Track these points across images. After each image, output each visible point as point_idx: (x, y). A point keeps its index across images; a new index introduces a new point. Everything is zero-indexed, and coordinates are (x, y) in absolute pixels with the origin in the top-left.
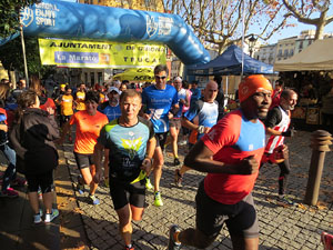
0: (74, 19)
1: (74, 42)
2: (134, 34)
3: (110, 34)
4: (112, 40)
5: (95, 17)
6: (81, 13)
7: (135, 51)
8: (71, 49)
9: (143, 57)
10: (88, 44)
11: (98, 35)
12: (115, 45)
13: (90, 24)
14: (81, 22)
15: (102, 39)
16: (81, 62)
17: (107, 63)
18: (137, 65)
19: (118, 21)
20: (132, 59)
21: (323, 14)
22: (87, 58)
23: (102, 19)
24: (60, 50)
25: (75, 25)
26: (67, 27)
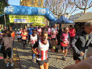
0: (19, 10)
1: (19, 16)
2: (35, 14)
3: (28, 14)
4: (29, 15)
5: (24, 9)
6: (21, 8)
7: (36, 18)
8: (18, 18)
9: (38, 20)
10: (22, 16)
11: (25, 14)
12: (30, 17)
13: (23, 11)
14: (21, 11)
15: (27, 15)
16: (21, 21)
17: (28, 21)
18: (36, 22)
19: (31, 10)
20: (35, 20)
21: (86, 7)
22: (22, 20)
24: (15, 18)
25: (19, 12)
26: (17, 12)
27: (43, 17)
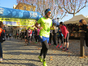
0: (9, 12)
1: (9, 19)
4: (20, 18)
5: (15, 12)
6: (11, 11)
7: (27, 21)
8: (8, 21)
9: (29, 23)
10: (13, 19)
11: (16, 17)
12: (21, 20)
13: (14, 14)
14: (11, 13)
15: (18, 18)
16: (11, 24)
17: (19, 25)
18: (27, 25)
19: (22, 13)
20: (26, 23)
22: (13, 23)
23: (17, 12)
24: (5, 21)
25: (9, 14)
26: (7, 14)
27: (35, 21)
